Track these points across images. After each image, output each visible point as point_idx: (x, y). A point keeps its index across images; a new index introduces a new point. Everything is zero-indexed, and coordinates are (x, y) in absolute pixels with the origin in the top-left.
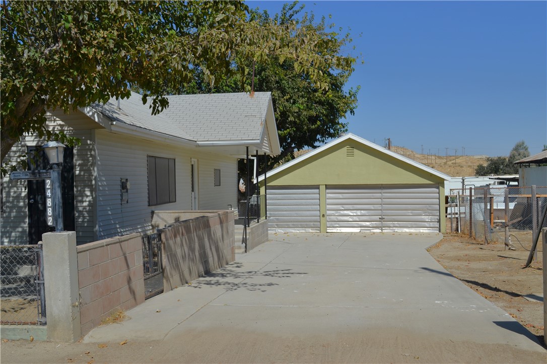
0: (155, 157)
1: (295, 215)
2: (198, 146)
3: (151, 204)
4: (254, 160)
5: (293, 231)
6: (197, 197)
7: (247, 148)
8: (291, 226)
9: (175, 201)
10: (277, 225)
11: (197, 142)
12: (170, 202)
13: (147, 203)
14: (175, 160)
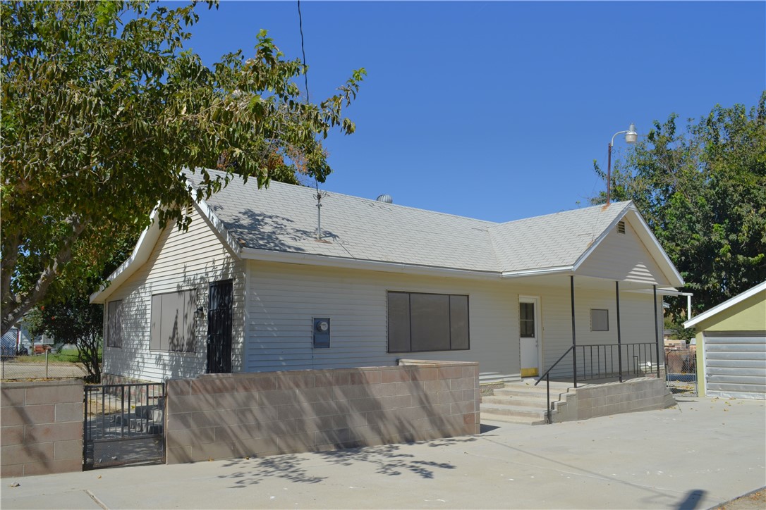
0: (410, 293)
1: (748, 374)
2: (503, 278)
3: (390, 350)
4: (687, 297)
5: (746, 396)
6: (540, 343)
7: (572, 277)
8: (742, 389)
9: (469, 349)
10: (722, 386)
11: (503, 274)
12: (451, 349)
13: (385, 350)
14: (468, 296)
